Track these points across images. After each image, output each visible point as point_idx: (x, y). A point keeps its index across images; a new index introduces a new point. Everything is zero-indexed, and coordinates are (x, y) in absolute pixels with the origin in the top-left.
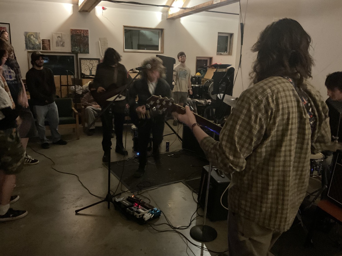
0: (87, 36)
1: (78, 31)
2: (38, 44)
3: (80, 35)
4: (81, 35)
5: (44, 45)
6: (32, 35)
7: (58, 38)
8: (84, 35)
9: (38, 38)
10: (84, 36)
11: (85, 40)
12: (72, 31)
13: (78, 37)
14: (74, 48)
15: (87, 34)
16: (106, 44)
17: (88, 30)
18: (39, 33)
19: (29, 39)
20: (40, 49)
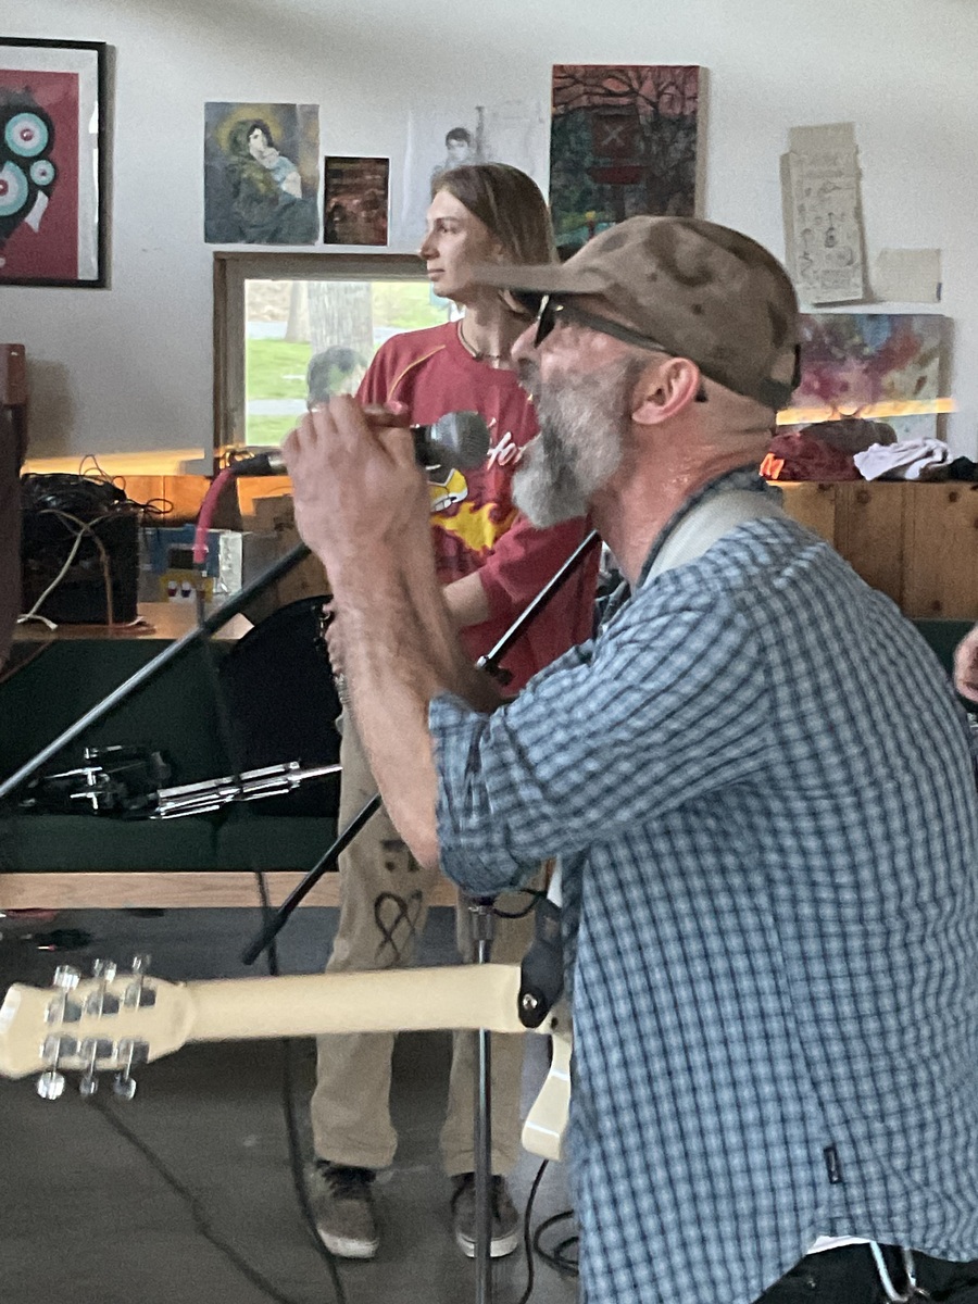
0: (682, 116)
1: (610, 85)
2: (297, 193)
3: (628, 116)
4: (633, 106)
5: (338, 207)
6: (257, 125)
7: (454, 142)
8: (656, 112)
10: (658, 122)
11: (664, 147)
12: (567, 80)
13: (614, 133)
14: (566, 222)
15: (689, 104)
16: (837, 181)
17: (692, 70)
18: (312, 112)
19: (235, 159)
20: (309, 238)
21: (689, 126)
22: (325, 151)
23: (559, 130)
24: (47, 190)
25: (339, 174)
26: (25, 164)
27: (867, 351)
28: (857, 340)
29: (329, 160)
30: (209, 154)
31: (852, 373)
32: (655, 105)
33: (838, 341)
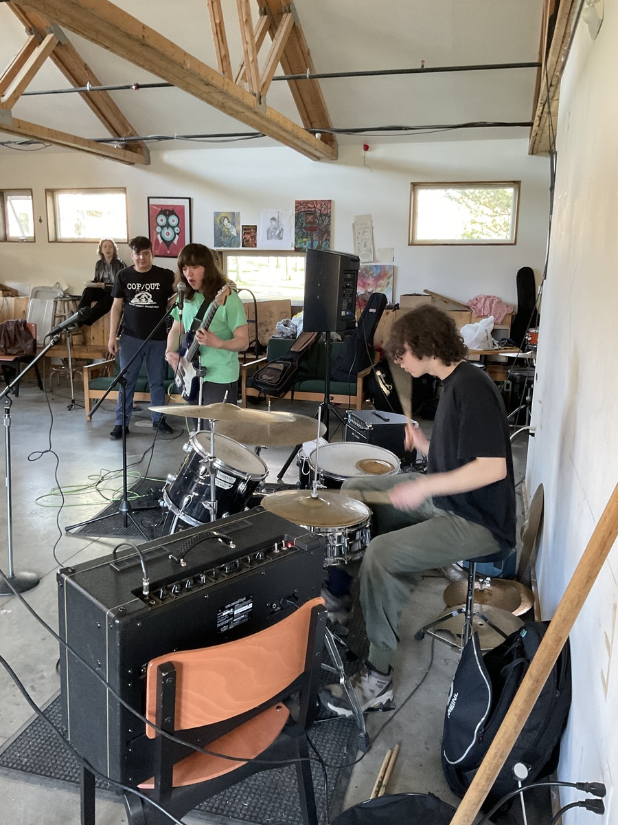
0: (327, 213)
1: (309, 205)
2: (235, 235)
3: (313, 213)
4: (315, 212)
5: (245, 238)
6: (226, 217)
7: (271, 221)
9: (236, 224)
10: (321, 215)
11: (323, 222)
12: (298, 204)
13: (310, 218)
14: (299, 241)
15: (329, 210)
16: (367, 230)
17: (330, 201)
18: (239, 213)
19: (220, 226)
20: (238, 246)
21: (329, 216)
22: (242, 224)
23: (297, 217)
24: (178, 234)
25: (245, 229)
26: (173, 228)
27: (374, 275)
28: (372, 272)
29: (243, 226)
30: (215, 225)
31: (370, 281)
32: (320, 211)
33: (367, 272)
